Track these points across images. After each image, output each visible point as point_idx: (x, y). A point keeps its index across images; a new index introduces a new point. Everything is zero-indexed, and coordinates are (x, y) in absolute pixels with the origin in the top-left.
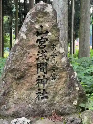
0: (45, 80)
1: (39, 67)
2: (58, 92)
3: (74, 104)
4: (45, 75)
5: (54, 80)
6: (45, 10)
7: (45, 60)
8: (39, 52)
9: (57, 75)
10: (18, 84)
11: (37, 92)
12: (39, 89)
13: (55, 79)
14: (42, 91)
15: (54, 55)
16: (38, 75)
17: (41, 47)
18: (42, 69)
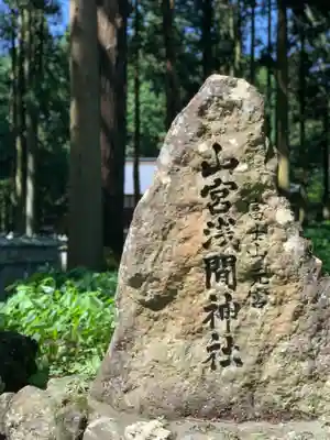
0: (233, 308)
1: (213, 270)
2: (275, 346)
4: (231, 292)
5: (261, 307)
7: (231, 248)
8: (210, 225)
9: (267, 294)
10: (156, 319)
11: (209, 345)
12: (215, 337)
13: (264, 303)
14: (222, 342)
15: (258, 231)
16: (211, 291)
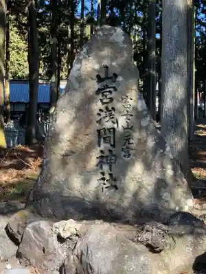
1: (102, 136)
4: (112, 149)
5: (128, 157)
6: (111, 38)
8: (101, 110)
9: (132, 149)
11: (98, 178)
12: (103, 174)
13: (130, 155)
14: (107, 177)
16: (101, 148)
17: (104, 101)
18: (108, 139)
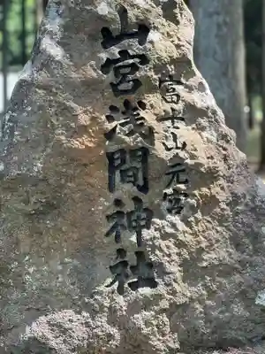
0: (144, 215)
1: (117, 167)
3: (258, 305)
4: (141, 195)
5: (177, 213)
7: (140, 139)
8: (113, 108)
12: (121, 252)
13: (181, 208)
14: (131, 258)
15: (174, 117)
18: (131, 173)
